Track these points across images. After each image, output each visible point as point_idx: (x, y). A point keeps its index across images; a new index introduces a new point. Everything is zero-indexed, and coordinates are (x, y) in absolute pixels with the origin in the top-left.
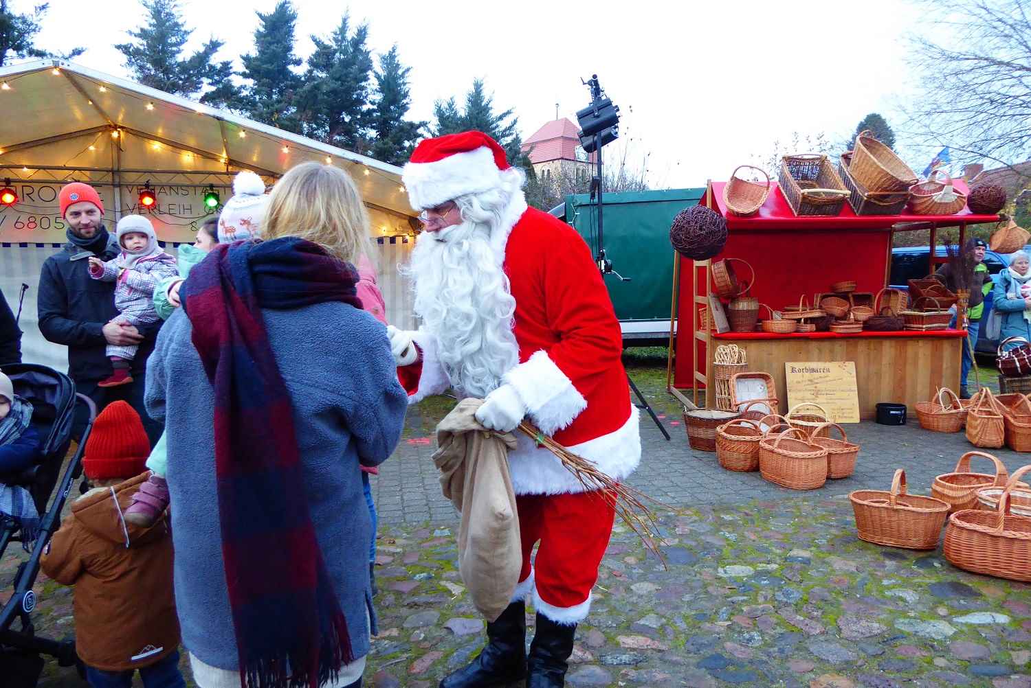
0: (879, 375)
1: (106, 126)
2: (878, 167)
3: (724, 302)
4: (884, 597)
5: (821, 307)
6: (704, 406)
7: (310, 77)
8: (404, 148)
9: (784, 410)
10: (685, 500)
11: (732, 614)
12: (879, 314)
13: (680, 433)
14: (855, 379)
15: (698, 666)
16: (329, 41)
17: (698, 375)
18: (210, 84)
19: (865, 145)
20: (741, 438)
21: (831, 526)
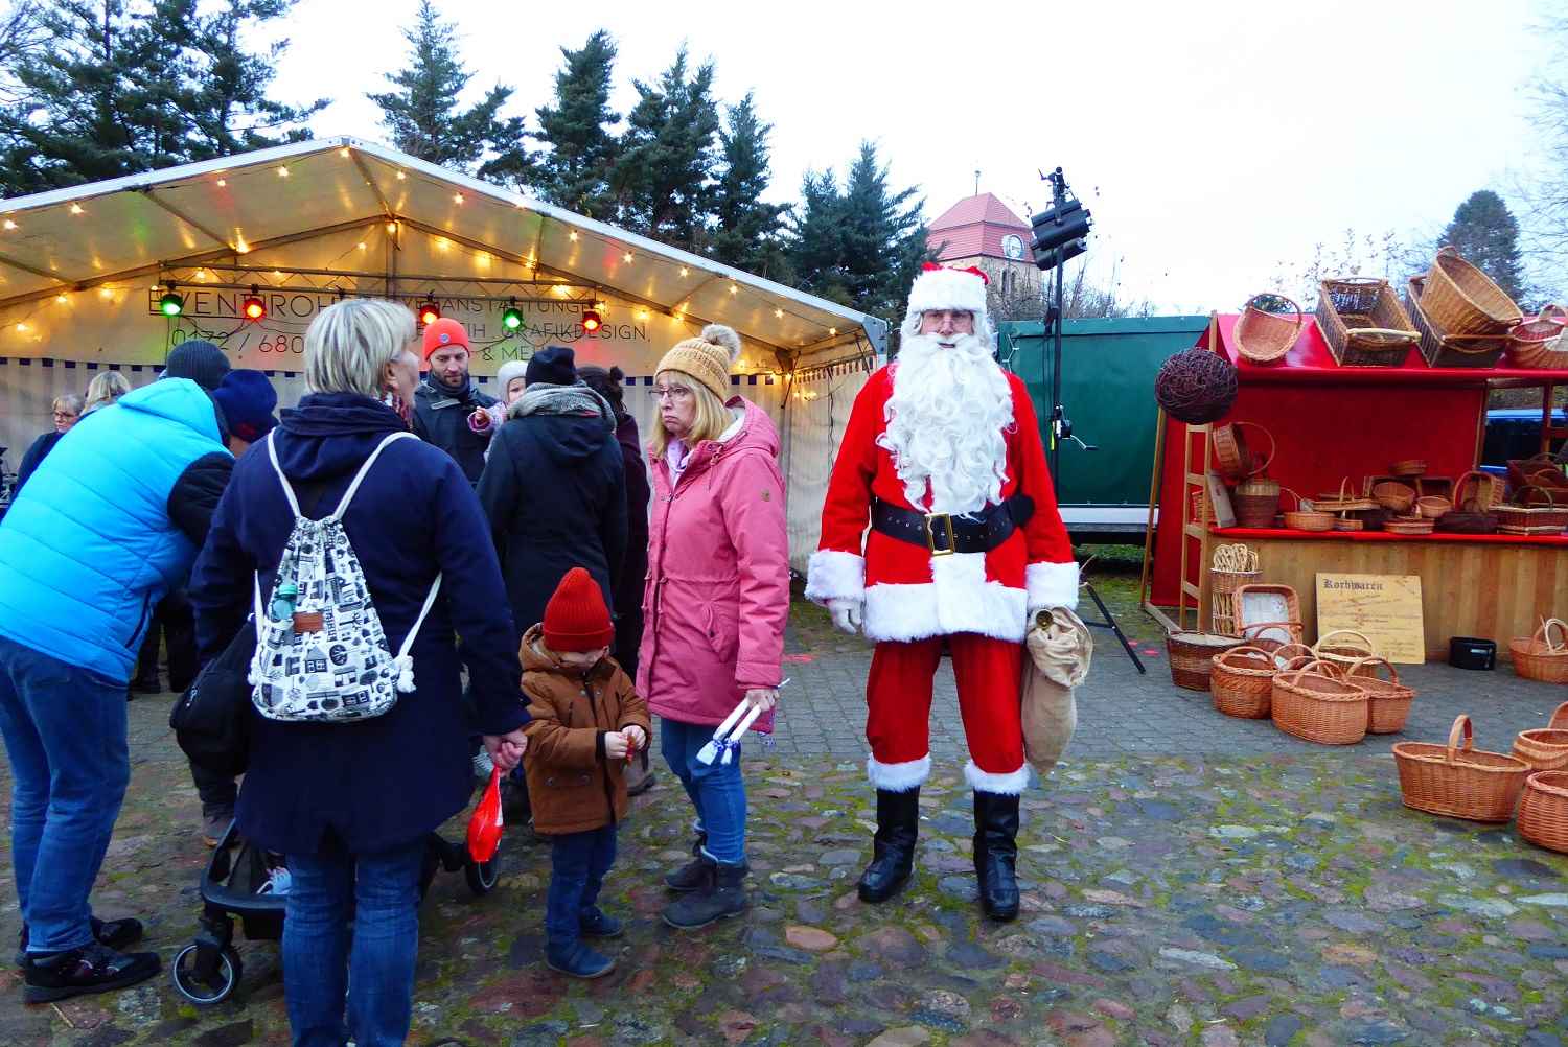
0: (1455, 596)
1: (380, 216)
2: (1462, 299)
3: (1229, 482)
4: (1430, 870)
5: (1372, 496)
6: (1195, 628)
7: (630, 140)
8: (758, 242)
9: (1312, 637)
10: (1166, 748)
11: (1227, 876)
12: (1460, 508)
13: (1159, 665)
14: (1420, 601)
15: (1183, 925)
16: (659, 90)
17: (1187, 587)
18: (493, 149)
19: (1445, 267)
20: (1248, 671)
21: (1366, 788)
